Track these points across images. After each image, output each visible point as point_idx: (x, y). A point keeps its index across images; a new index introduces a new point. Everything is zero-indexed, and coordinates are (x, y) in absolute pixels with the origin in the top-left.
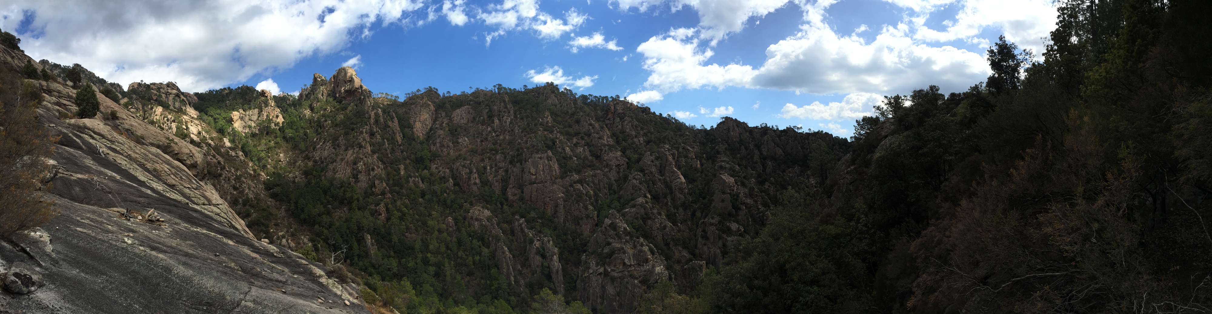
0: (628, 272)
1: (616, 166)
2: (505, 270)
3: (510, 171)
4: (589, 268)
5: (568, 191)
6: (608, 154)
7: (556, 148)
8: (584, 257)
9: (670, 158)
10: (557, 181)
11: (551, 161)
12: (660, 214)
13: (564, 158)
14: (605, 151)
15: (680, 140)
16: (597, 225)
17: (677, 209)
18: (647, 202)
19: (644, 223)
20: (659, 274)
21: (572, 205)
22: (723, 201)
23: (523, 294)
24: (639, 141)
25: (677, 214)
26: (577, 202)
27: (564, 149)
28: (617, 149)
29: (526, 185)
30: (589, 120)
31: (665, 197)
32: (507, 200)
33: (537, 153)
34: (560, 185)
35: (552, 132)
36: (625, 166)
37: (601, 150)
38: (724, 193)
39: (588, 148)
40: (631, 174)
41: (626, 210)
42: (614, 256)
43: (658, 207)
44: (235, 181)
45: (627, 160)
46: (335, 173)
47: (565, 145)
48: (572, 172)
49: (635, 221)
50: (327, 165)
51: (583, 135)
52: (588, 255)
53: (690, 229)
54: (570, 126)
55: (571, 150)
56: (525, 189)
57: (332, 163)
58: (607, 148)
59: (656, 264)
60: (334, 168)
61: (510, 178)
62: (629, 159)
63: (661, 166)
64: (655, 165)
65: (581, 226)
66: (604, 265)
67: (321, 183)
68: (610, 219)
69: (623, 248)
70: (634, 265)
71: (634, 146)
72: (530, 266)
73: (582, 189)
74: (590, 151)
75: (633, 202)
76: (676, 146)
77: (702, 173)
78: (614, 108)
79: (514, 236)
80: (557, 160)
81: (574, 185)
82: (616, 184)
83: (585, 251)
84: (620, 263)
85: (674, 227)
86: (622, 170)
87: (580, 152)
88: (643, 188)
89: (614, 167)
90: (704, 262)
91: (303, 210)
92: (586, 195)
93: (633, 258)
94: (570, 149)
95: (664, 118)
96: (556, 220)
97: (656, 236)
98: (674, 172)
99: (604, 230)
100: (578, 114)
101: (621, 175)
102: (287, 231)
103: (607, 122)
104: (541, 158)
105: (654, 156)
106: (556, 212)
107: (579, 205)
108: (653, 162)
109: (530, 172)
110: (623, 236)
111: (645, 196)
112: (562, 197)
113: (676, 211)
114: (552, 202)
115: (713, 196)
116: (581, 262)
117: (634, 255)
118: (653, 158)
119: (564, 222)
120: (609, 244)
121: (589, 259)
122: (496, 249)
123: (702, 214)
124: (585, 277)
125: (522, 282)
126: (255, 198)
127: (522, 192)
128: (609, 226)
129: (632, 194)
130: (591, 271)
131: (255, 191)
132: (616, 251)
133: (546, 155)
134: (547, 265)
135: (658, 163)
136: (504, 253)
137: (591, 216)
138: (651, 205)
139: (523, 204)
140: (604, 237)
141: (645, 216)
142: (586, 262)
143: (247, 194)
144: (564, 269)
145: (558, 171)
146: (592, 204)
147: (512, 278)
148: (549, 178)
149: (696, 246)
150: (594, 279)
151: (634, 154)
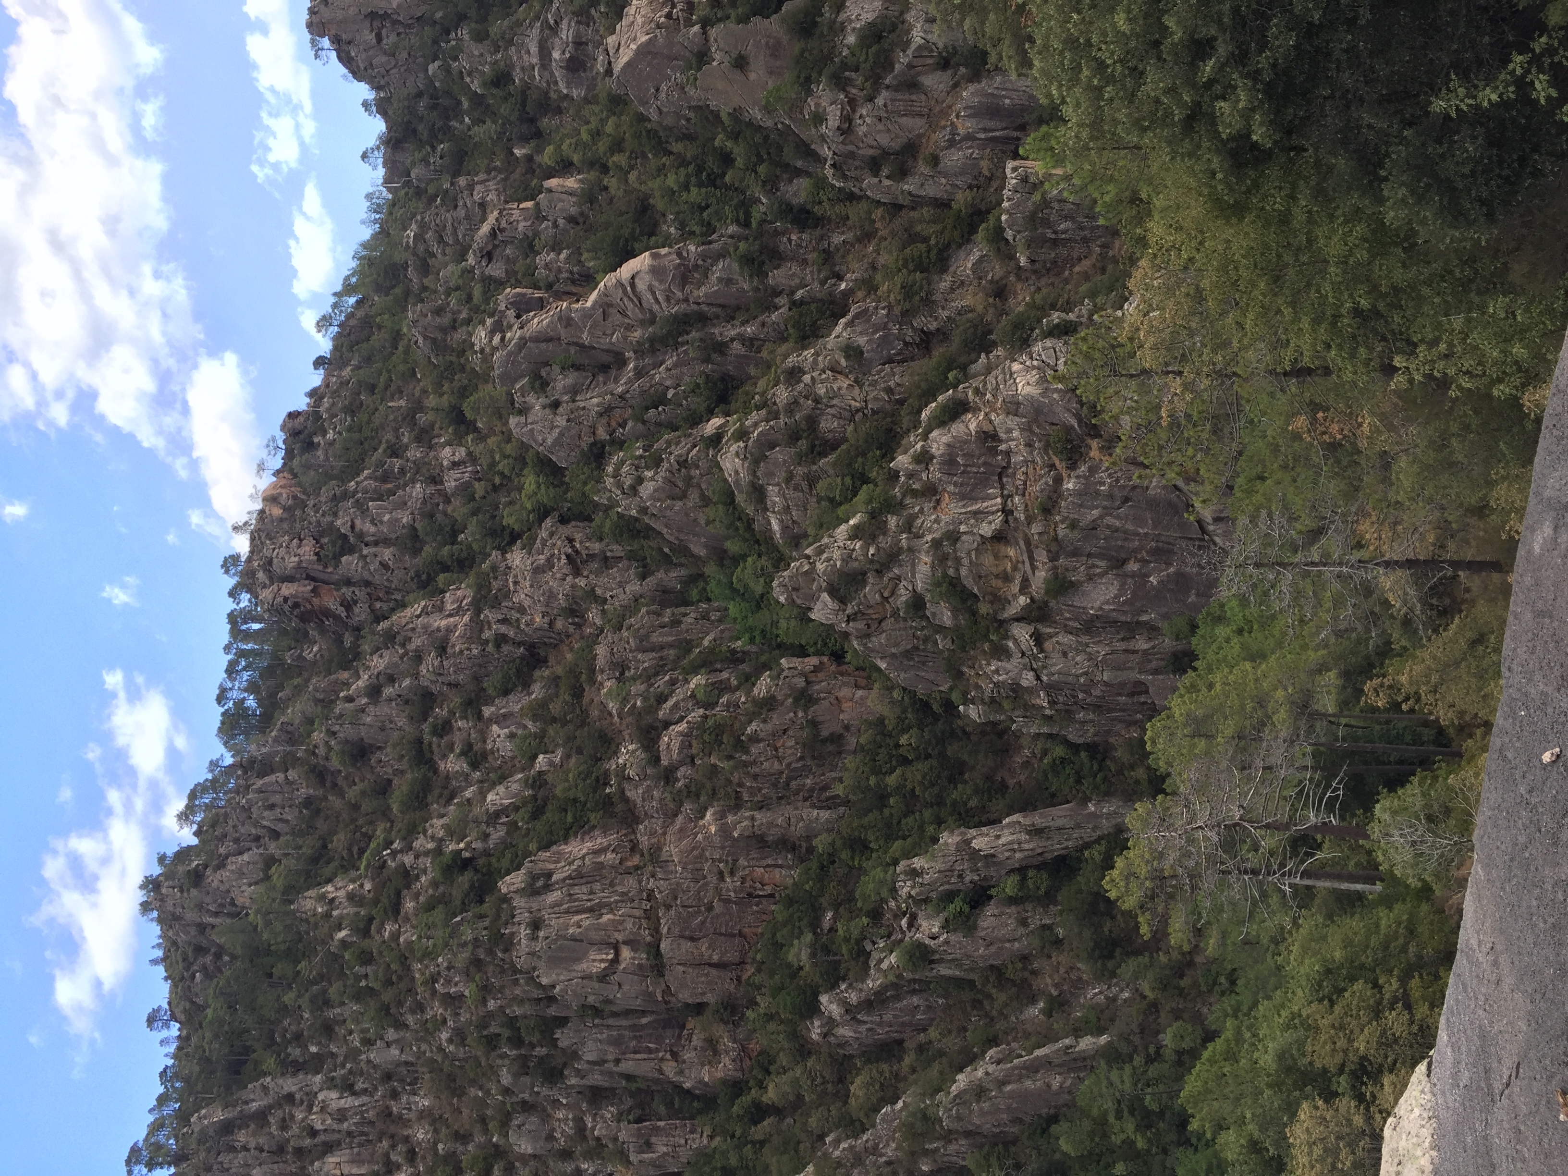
0: (1030, 520)
1: (577, 573)
2: (1056, 1082)
3: (596, 1079)
4: (1016, 689)
5: (692, 792)
6: (522, 610)
7: (487, 853)
8: (973, 713)
9: (538, 322)
10: (644, 841)
11: (549, 875)
12: (794, 374)
13: (537, 813)
14: (504, 621)
15: (450, 272)
16: (838, 657)
17: (776, 293)
18: (742, 435)
19: (833, 446)
20: (1043, 380)
21: (755, 770)
22: (740, 63)
23: (1145, 987)
24: (455, 465)
25: (799, 294)
26: (740, 745)
27: (494, 817)
28: (494, 568)
29: (667, 991)
30: (350, 699)
31: (721, 348)
32: (737, 1087)
33: (509, 944)
34: (665, 827)
35: (407, 876)
36: (577, 531)
37: (500, 640)
38: (702, 57)
39: (490, 701)
40: (613, 504)
41: (775, 526)
42: (969, 583)
43: (761, 384)
45: (548, 522)
47: (477, 810)
48: (607, 773)
49: (821, 486)
51: (426, 727)
52: (965, 693)
53: (867, 236)
54: (383, 788)
55: (502, 779)
56: (685, 996)
58: (489, 614)
59: (1005, 392)
61: (629, 1078)
62: (543, 513)
63: (578, 367)
64: (574, 391)
65: (847, 728)
66: (1002, 623)
68: (814, 598)
69: (937, 544)
70: (1006, 498)
71: (479, 488)
72: (1025, 958)
73: (682, 727)
74: (506, 692)
75: (740, 498)
76: (477, 292)
77: (605, 169)
78: (290, 579)
79: (900, 1043)
80: (546, 847)
81: (665, 762)
82: (660, 575)
83: (950, 707)
84: (996, 557)
85: (854, 310)
86: (596, 547)
87: (512, 736)
88: (678, 451)
89: (582, 582)
90: (1010, 165)
92: (709, 705)
93: (975, 500)
94: (493, 785)
95: (336, 348)
96: (821, 843)
97: (889, 391)
98: (605, 306)
99: (861, 625)
100: (321, 751)
101: (617, 550)
103: (361, 612)
104: (536, 925)
105: (531, 399)
106: (786, 844)
107: (755, 739)
108: (555, 405)
109: (603, 977)
110: (885, 542)
111: (716, 440)
112: (721, 816)
113: (782, 300)
114: (742, 862)
115: (717, 115)
116: (994, 724)
117: (965, 497)
118: (537, 403)
119: (830, 803)
120: (917, 604)
121: (978, 687)
122: (968, 1134)
123: (798, 173)
124: (1052, 703)
125: (1095, 994)
127: (699, 1008)
128: (843, 601)
129: (706, 501)
130: (1028, 679)
132: (945, 575)
133: (518, 902)
134: (1014, 879)
135: (562, 382)
136: (979, 1091)
137: (800, 682)
138: (754, 416)
139: (753, 1003)
140: (888, 624)
141: (803, 444)
142: (993, 700)
144: (1026, 805)
145: (600, 841)
146: (749, 680)
147: (1086, 1043)
148: (631, 882)
149: (942, 204)
150: (1057, 665)
151: (520, 489)
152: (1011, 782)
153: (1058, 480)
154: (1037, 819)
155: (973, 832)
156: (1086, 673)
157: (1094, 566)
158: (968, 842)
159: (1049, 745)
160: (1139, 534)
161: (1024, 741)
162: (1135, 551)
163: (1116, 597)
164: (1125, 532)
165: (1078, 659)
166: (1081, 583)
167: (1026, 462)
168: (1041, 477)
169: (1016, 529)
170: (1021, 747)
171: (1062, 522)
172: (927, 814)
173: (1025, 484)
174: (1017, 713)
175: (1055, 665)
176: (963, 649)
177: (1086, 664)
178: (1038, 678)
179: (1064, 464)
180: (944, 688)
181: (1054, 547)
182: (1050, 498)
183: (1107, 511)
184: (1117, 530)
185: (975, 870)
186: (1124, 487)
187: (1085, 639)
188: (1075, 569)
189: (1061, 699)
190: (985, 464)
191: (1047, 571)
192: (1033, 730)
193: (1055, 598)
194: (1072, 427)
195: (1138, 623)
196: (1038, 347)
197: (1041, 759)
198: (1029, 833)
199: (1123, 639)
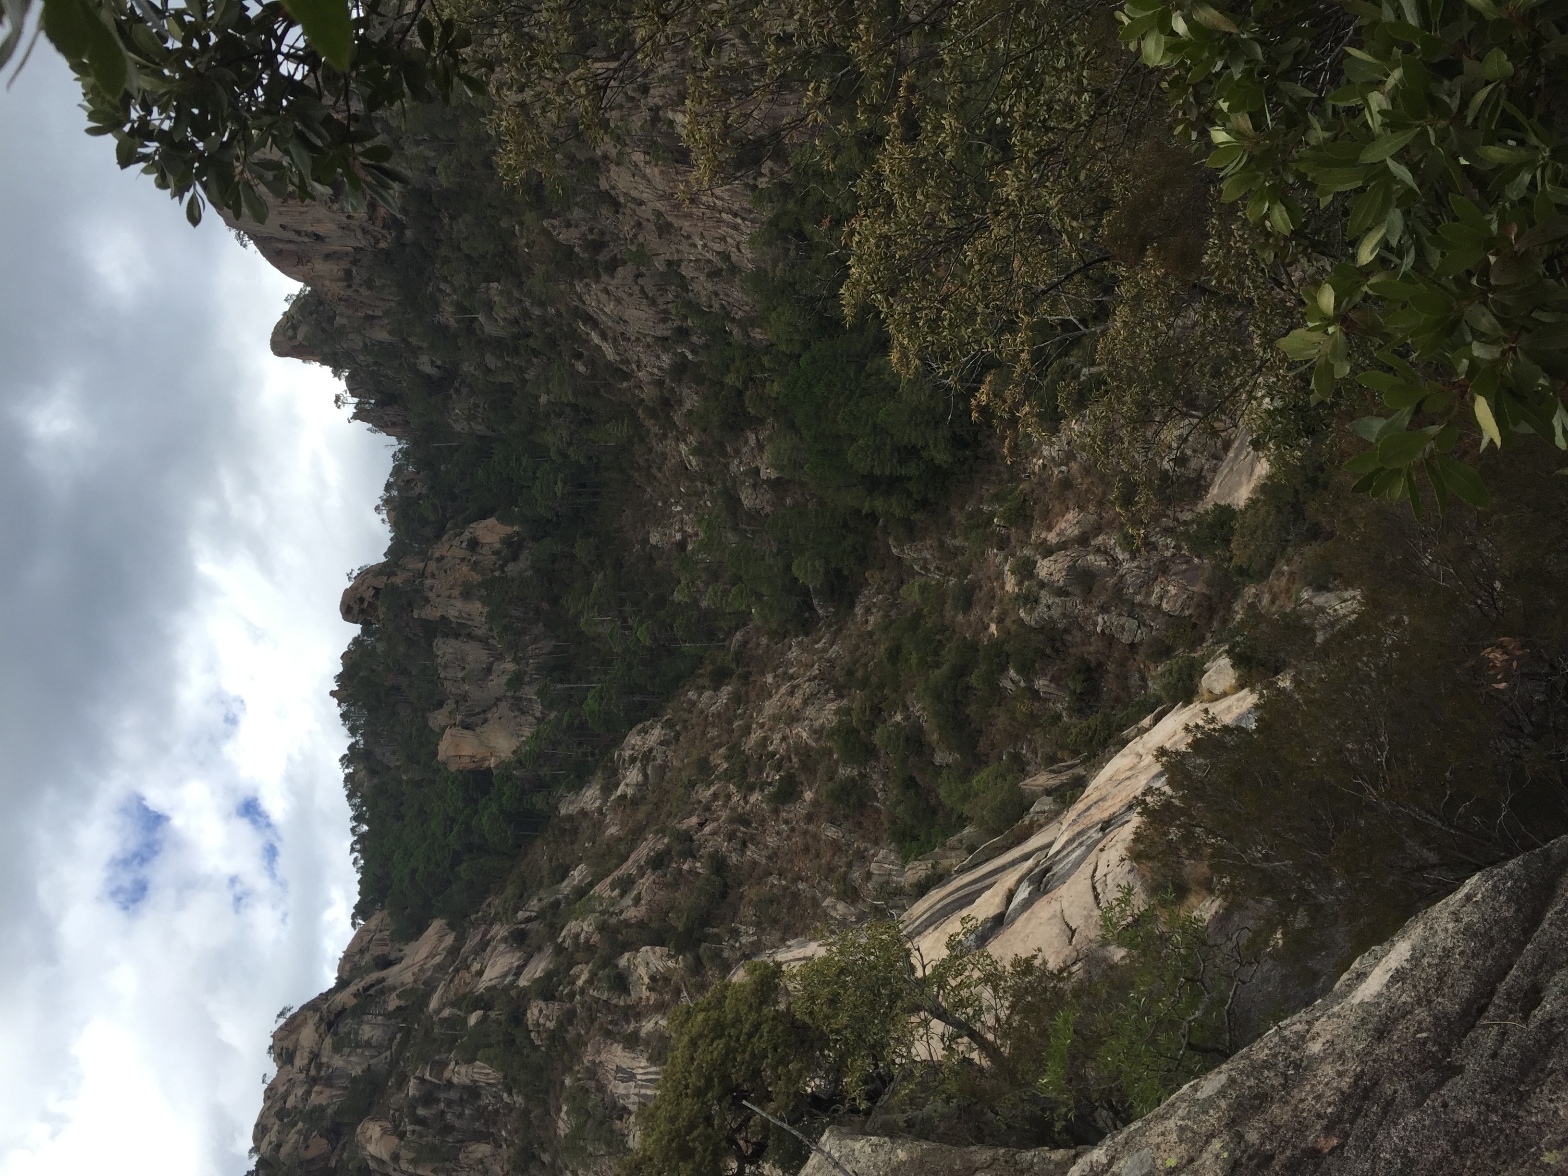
44: (751, 789)
46: (734, 269)
50: (693, 307)
57: (683, 284)
60: (711, 275)
67: (783, 348)
91: (910, 452)
102: (1003, 544)
126: (840, 696)
131: (807, 688)
143: (817, 733)
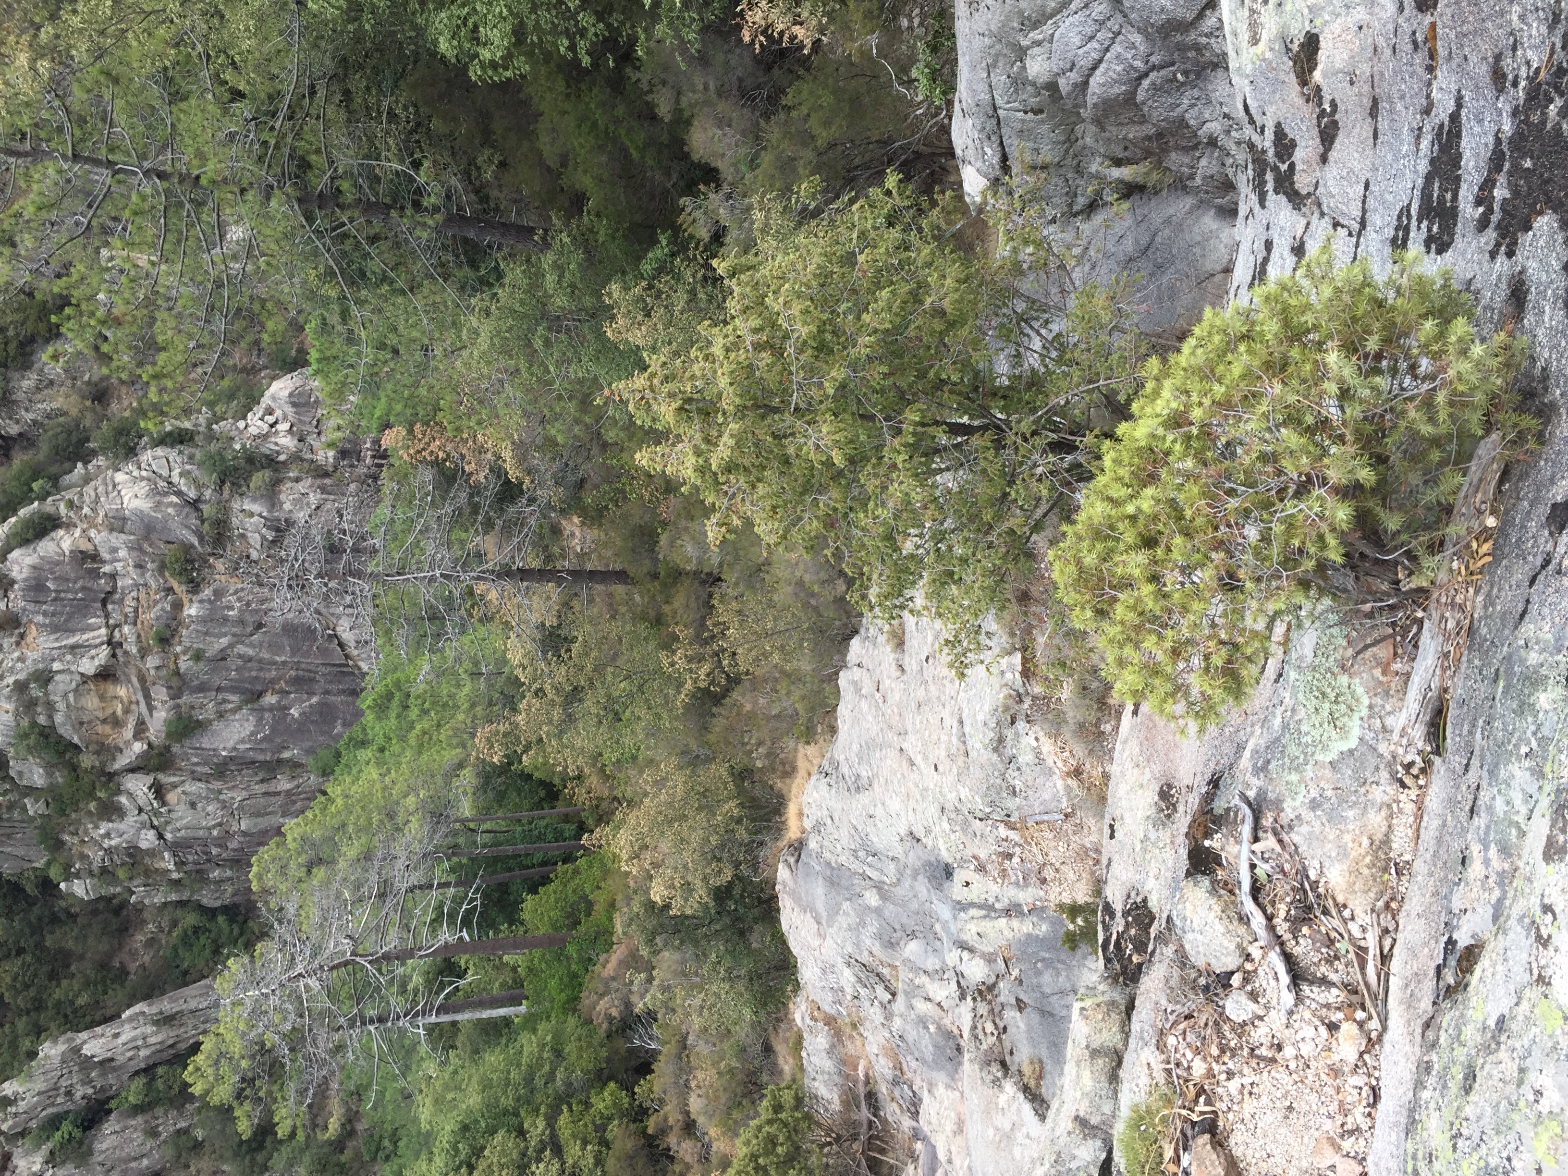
152: (133, 967)
153: (178, 606)
154: (166, 1005)
155: (84, 1035)
156: (220, 824)
157: (225, 701)
158: (77, 1050)
159: (179, 913)
160: (275, 663)
161: (146, 915)
162: (273, 681)
163: (253, 734)
164: (260, 661)
165: (210, 808)
166: (210, 722)
167: (136, 586)
168: (156, 602)
169: (126, 664)
170: (144, 922)
171: (184, 653)
172: (21, 1024)
173: (136, 610)
174: (135, 883)
175: (181, 818)
176: (62, 812)
177: (220, 813)
178: (161, 836)
179: (184, 588)
180: (39, 864)
181: (175, 682)
182: (168, 626)
183: (239, 639)
184: (250, 660)
185: (89, 1082)
186: (257, 611)
187: (217, 785)
188: (202, 706)
189: (191, 858)
190: (83, 589)
191: (168, 711)
192: (158, 899)
193: (179, 741)
194: (192, 546)
195: (280, 761)
196: (147, 456)
197: (170, 932)
198: (156, 1023)
199: (262, 781)
